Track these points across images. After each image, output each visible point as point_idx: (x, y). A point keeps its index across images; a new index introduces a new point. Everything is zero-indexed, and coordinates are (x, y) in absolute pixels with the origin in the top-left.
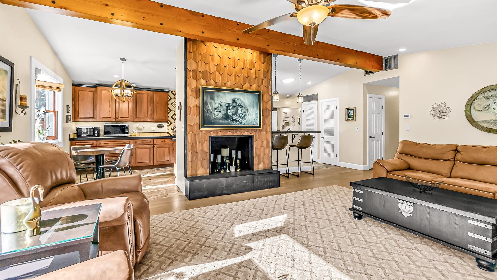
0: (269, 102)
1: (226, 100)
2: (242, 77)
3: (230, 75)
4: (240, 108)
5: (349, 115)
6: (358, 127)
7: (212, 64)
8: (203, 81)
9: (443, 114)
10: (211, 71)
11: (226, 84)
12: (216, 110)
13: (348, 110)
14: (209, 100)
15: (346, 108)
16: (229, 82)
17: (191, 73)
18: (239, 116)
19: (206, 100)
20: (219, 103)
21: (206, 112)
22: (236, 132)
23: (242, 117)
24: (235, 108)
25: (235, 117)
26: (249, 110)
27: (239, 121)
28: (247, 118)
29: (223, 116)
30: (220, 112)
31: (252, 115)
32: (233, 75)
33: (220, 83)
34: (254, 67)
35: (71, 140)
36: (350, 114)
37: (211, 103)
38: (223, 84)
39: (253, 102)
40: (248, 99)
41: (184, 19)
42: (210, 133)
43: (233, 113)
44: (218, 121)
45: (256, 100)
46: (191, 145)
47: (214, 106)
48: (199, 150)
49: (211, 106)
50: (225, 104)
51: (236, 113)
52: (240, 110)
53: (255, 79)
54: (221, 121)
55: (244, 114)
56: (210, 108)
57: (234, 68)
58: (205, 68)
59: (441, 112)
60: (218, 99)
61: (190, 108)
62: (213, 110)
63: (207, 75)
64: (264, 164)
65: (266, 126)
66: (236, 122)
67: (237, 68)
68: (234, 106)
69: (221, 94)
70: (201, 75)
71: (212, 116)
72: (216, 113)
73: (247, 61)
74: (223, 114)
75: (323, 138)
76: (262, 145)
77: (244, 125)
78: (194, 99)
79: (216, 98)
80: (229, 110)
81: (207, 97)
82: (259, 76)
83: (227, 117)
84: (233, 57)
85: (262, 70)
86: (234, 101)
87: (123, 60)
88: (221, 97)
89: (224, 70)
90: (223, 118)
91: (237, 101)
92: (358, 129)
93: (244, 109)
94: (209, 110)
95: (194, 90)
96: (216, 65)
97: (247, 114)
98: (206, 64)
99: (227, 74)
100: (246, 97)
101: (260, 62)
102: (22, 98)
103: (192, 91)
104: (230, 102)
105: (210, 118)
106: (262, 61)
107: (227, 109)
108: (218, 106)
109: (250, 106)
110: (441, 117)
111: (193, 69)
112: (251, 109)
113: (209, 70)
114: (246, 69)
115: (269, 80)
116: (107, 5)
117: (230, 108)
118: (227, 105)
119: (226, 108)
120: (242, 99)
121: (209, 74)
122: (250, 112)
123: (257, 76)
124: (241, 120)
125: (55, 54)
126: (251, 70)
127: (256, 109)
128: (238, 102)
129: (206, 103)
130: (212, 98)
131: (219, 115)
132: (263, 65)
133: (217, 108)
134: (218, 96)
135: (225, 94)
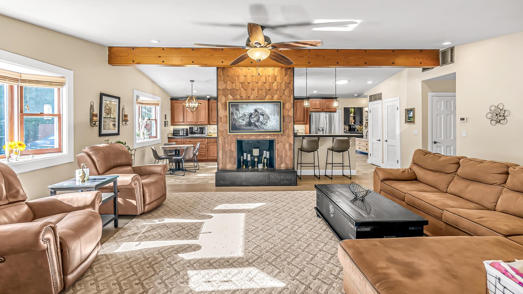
0: (291, 109)
1: (249, 110)
2: (264, 90)
3: (253, 90)
4: (262, 116)
5: (408, 116)
6: (416, 131)
7: (237, 82)
8: (230, 97)
9: (500, 118)
10: (237, 89)
11: (250, 97)
12: (241, 119)
13: (408, 111)
14: (235, 111)
15: (406, 109)
16: (252, 96)
17: (221, 91)
18: (261, 122)
19: (232, 111)
20: (243, 113)
21: (233, 120)
22: (259, 136)
23: (263, 124)
24: (257, 116)
25: (257, 124)
26: (270, 118)
27: (260, 127)
28: (268, 124)
29: (246, 123)
30: (244, 120)
31: (273, 122)
32: (256, 89)
33: (244, 97)
34: (276, 80)
35: (168, 138)
36: (410, 116)
37: (236, 114)
38: (248, 97)
39: (274, 111)
40: (269, 108)
41: (208, 55)
42: (236, 137)
43: (255, 121)
44: (242, 127)
45: (276, 109)
46: (222, 145)
47: (239, 115)
48: (228, 150)
49: (237, 115)
50: (248, 114)
51: (258, 121)
52: (261, 118)
53: (277, 90)
54: (245, 127)
55: (266, 121)
56: (236, 117)
57: (257, 83)
58: (232, 86)
59: (498, 115)
60: (242, 110)
61: (221, 118)
62: (238, 118)
63: (234, 91)
64: (286, 164)
65: (288, 131)
66: (258, 128)
67: (260, 83)
68: (256, 115)
69: (244, 106)
70: (229, 92)
71: (237, 124)
72: (240, 121)
73: (269, 76)
74: (246, 122)
75: (387, 141)
76: (284, 147)
77: (265, 130)
78: (223, 111)
79: (240, 109)
80: (252, 118)
81: (233, 109)
82: (281, 87)
83: (250, 124)
84: (256, 75)
85: (284, 82)
86: (256, 111)
87: (192, 81)
88: (245, 108)
89: (248, 86)
90: (246, 125)
91: (258, 110)
92: (417, 133)
93: (266, 117)
94: (235, 119)
95: (223, 104)
96: (241, 83)
97: (268, 121)
98: (233, 83)
99: (250, 89)
100: (267, 107)
101: (281, 75)
102: (126, 116)
103: (222, 105)
104: (253, 112)
105: (236, 125)
106: (284, 74)
107: (250, 118)
108: (242, 115)
109: (271, 114)
110: (499, 122)
111: (223, 88)
112: (272, 117)
113: (236, 87)
114: (268, 83)
115: (291, 90)
116: (160, 57)
117: (253, 117)
118: (250, 114)
119: (249, 116)
120: (263, 108)
121: (235, 91)
122: (272, 120)
123: (279, 88)
124: (263, 126)
125: (153, 82)
126: (273, 83)
127: (276, 116)
128: (260, 111)
129: (232, 114)
130: (237, 110)
131: (243, 122)
132: (286, 78)
133: (242, 117)
134: (242, 108)
135: (248, 106)
